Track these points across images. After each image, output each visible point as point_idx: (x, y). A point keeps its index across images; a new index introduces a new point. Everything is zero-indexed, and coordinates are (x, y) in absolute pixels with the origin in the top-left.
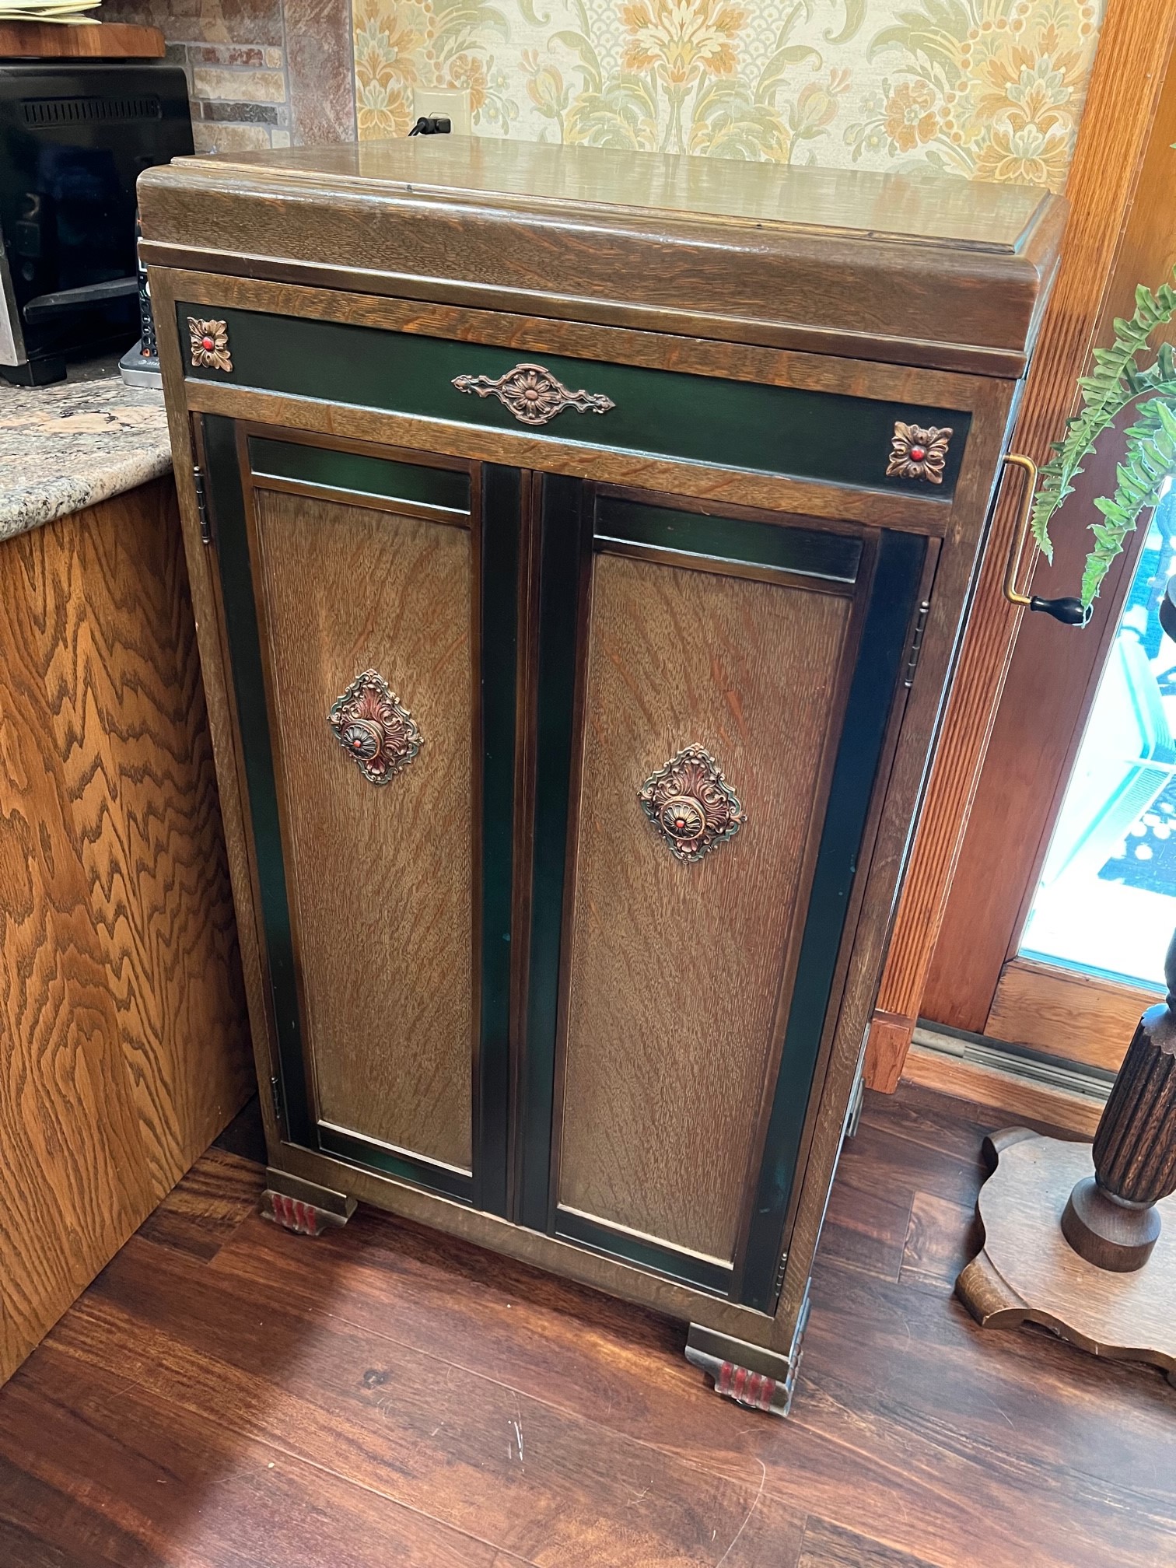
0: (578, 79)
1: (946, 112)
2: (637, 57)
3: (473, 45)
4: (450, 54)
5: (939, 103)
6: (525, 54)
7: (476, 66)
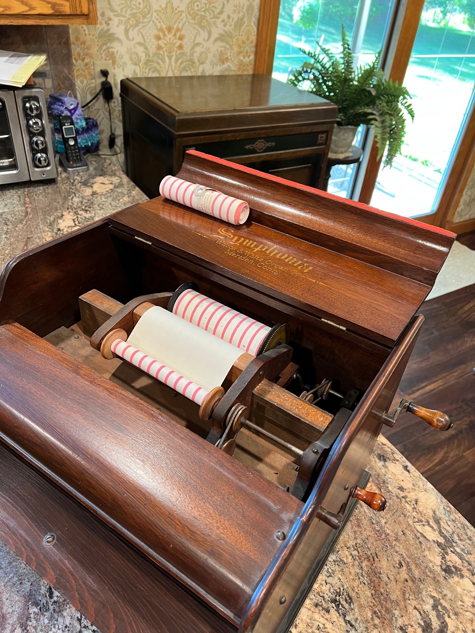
0: (144, 55)
1: (230, 56)
2: (159, 48)
3: (112, 47)
4: (104, 50)
5: (229, 54)
6: (128, 49)
7: (113, 53)
